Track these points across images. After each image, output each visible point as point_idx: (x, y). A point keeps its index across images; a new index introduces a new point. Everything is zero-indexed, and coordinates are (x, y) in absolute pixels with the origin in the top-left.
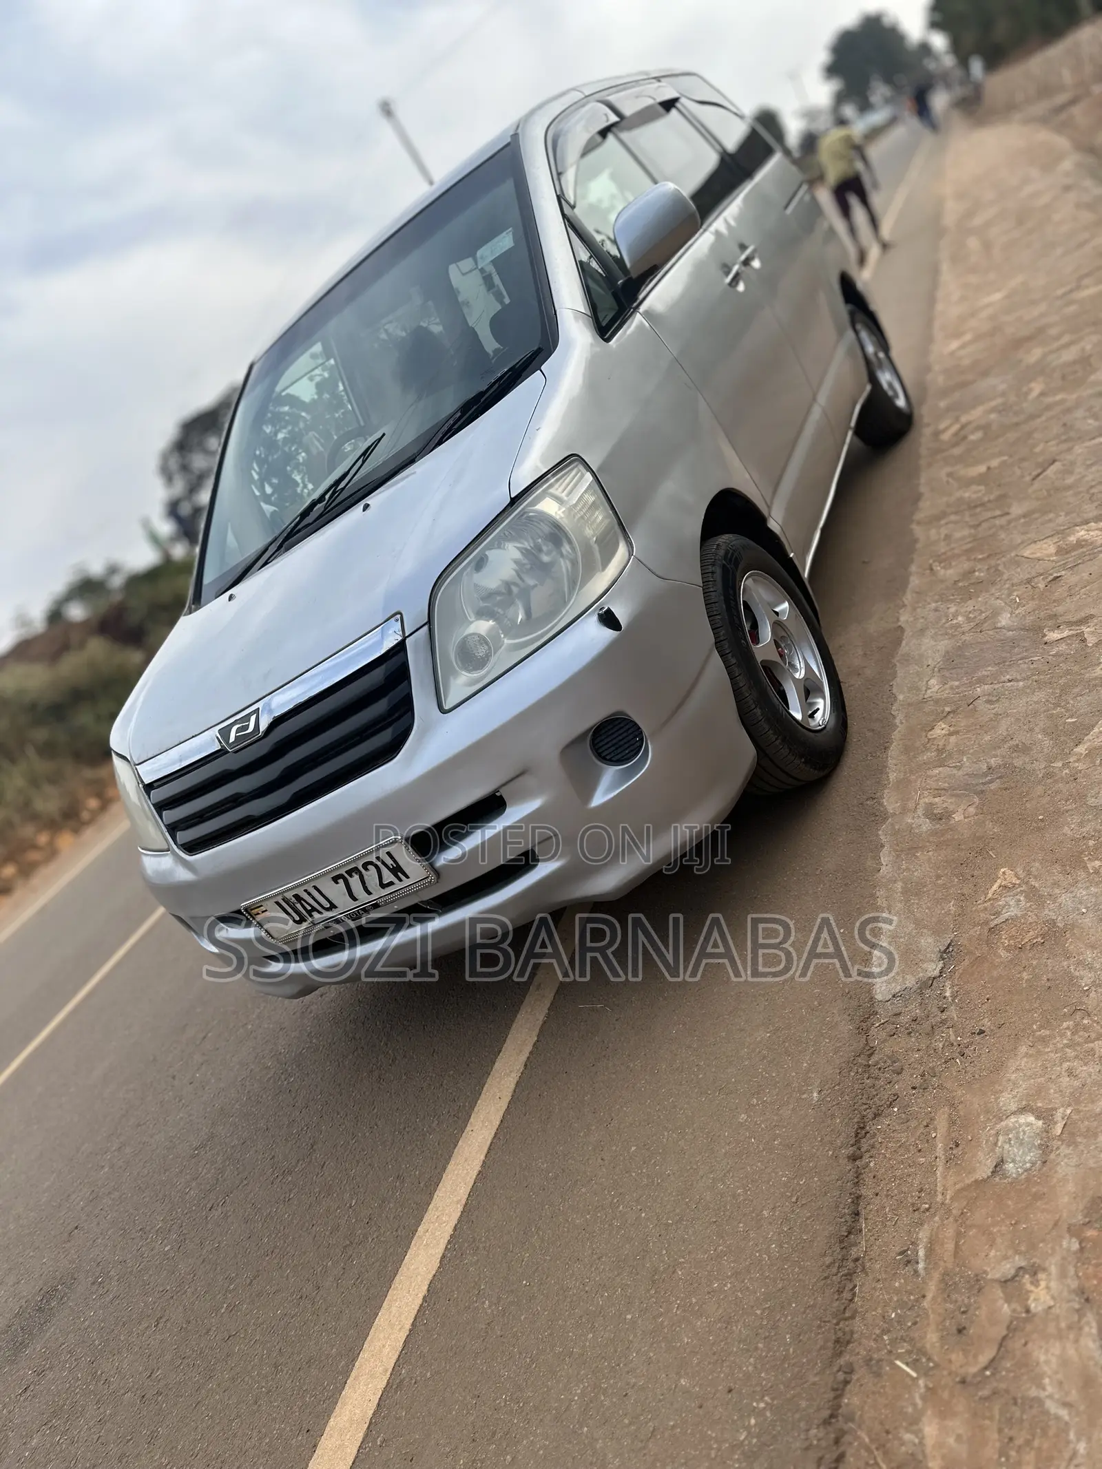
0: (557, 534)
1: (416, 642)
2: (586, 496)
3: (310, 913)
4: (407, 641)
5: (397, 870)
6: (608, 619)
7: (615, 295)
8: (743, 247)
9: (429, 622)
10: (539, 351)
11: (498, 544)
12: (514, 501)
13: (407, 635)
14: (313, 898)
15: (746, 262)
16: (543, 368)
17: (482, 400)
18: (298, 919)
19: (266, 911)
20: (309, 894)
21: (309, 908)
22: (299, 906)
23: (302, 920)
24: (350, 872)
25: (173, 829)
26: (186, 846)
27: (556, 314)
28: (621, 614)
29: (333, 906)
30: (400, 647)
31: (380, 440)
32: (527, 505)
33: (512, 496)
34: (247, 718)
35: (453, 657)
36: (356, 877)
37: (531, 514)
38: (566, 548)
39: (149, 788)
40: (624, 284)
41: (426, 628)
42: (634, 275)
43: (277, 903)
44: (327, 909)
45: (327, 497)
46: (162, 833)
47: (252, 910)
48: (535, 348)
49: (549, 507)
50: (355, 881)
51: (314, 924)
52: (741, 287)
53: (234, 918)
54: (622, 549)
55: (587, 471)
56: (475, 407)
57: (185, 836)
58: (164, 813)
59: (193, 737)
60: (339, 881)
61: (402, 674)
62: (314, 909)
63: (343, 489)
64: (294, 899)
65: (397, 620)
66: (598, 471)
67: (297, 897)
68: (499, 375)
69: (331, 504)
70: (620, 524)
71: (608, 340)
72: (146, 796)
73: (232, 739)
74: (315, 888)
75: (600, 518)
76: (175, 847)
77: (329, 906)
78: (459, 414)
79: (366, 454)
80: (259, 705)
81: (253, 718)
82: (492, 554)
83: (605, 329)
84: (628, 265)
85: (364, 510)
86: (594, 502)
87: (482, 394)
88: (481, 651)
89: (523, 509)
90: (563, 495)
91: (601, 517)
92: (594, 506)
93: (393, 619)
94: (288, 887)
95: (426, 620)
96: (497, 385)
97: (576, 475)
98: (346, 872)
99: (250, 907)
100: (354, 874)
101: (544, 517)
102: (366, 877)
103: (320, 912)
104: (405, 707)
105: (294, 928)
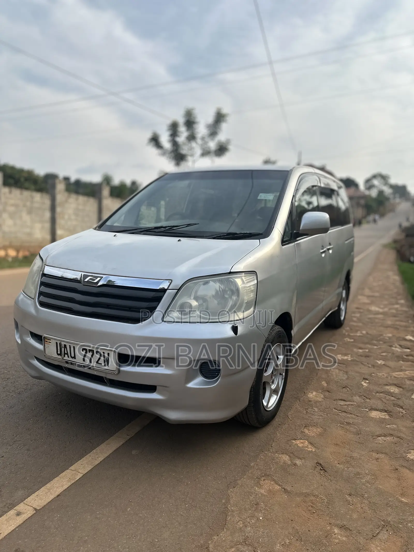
0: (236, 291)
1: (170, 293)
2: (252, 287)
3: (65, 354)
4: (168, 291)
5: (107, 361)
6: (235, 329)
7: (291, 233)
8: (330, 244)
9: (179, 290)
10: (261, 234)
11: (214, 281)
12: (230, 273)
13: (169, 289)
14: (70, 350)
15: (329, 249)
16: (260, 240)
17: (235, 235)
18: (59, 353)
19: (51, 343)
20: (70, 348)
21: (66, 352)
22: (63, 349)
23: (60, 354)
24: (90, 351)
25: (41, 293)
26: (41, 302)
27: (273, 228)
28: (240, 330)
29: (74, 357)
30: (164, 291)
31: (196, 224)
32: (233, 277)
33: (231, 271)
34: (97, 277)
35: (178, 305)
36: (91, 353)
37: (232, 280)
38: (234, 298)
39: (44, 275)
40: (296, 233)
41: (177, 290)
42: (300, 232)
43: (57, 343)
44: (72, 357)
45: (167, 228)
46: (36, 292)
47: (46, 339)
48: (261, 233)
49: (239, 281)
51: (63, 359)
52: (323, 255)
53: (38, 338)
54: (252, 309)
55: (256, 279)
56: (232, 236)
57: (43, 299)
58: (42, 286)
59: (73, 270)
60: (84, 351)
61: (158, 300)
62: (67, 354)
63: (174, 229)
64: (63, 346)
65: (169, 282)
66: (260, 281)
67: (65, 346)
68: (245, 232)
69: (165, 231)
70: (256, 302)
71: (283, 245)
72: (41, 277)
73: (86, 280)
74: (74, 347)
75: (252, 296)
76: (37, 300)
77: (73, 356)
78: (226, 234)
79: (189, 225)
80: (104, 276)
81: (99, 279)
82: (211, 283)
83: (284, 242)
84: (301, 228)
85: (178, 241)
86: (253, 290)
87: (236, 234)
88: (187, 310)
89: (230, 277)
90: (245, 282)
92: (252, 291)
93: (168, 281)
94: (65, 340)
95: (178, 288)
96: (243, 234)
97: (252, 278)
98: (89, 350)
99: (46, 337)
100: (91, 352)
101: (236, 284)
102: (94, 356)
103: (68, 357)
104: (152, 310)
105: (55, 355)
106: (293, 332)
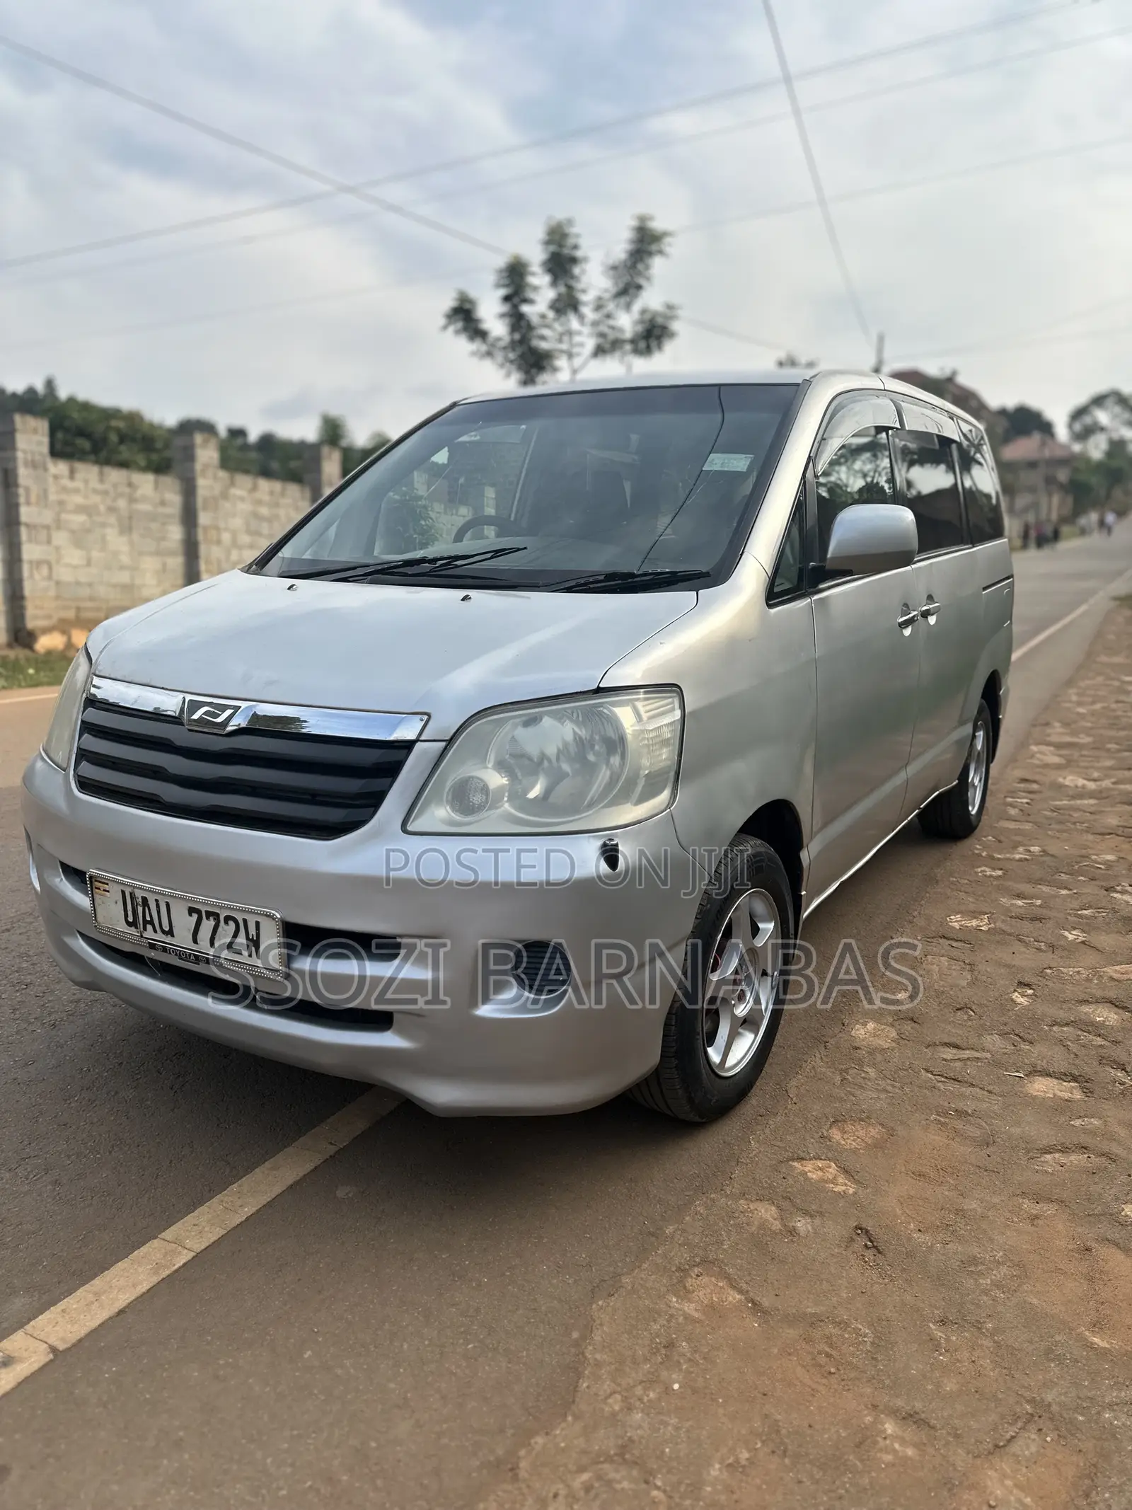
0: (616, 744)
1: (425, 752)
2: (665, 729)
3: (145, 922)
4: (418, 745)
5: (255, 943)
7: (801, 570)
8: (930, 598)
9: (450, 742)
10: (707, 575)
11: (559, 717)
12: (599, 691)
13: (422, 738)
14: (159, 912)
15: (925, 614)
16: (700, 592)
17: (630, 580)
18: (131, 919)
19: (108, 891)
20: (158, 906)
21: (148, 918)
22: (140, 909)
23: (133, 924)
24: (209, 914)
25: (83, 755)
26: (82, 780)
27: (742, 555)
29: (170, 933)
30: (408, 746)
31: (519, 550)
32: (606, 702)
33: (601, 686)
34: (224, 708)
35: (449, 784)
36: (212, 922)
37: (605, 711)
38: (615, 760)
39: (92, 702)
40: (814, 568)
41: (443, 744)
42: (828, 566)
43: (123, 893)
44: (163, 932)
45: (439, 563)
46: (71, 751)
47: (96, 881)
48: (704, 571)
49: (625, 715)
50: (207, 925)
51: (142, 936)
52: (907, 632)
53: (76, 875)
54: (665, 795)
55: (680, 708)
56: (620, 582)
57: (89, 770)
58: (86, 735)
59: (163, 688)
60: (193, 914)
61: (391, 770)
62: (151, 922)
63: (457, 566)
64: (140, 900)
65: (422, 720)
66: (690, 713)
67: (145, 900)
68: (659, 570)
69: (435, 571)
70: (677, 773)
71: (770, 606)
72: (82, 709)
73: (195, 717)
74: (168, 905)
75: (664, 757)
76: (72, 772)
77: (167, 929)
78: (602, 578)
79: (498, 553)
81: (229, 712)
82: (547, 722)
83: (773, 596)
84: (829, 556)
85: (463, 600)
86: (668, 739)
87: (632, 575)
88: (477, 799)
89: (603, 703)
90: (645, 716)
91: (666, 756)
92: (665, 743)
93: (420, 716)
94: (144, 886)
95: (448, 738)
96: (652, 577)
97: (668, 705)
98: (206, 912)
99: (96, 877)
100: (211, 918)
101: (615, 723)
102: (220, 929)
103: (155, 931)
104: (374, 801)
105: (123, 927)
106: (804, 856)
